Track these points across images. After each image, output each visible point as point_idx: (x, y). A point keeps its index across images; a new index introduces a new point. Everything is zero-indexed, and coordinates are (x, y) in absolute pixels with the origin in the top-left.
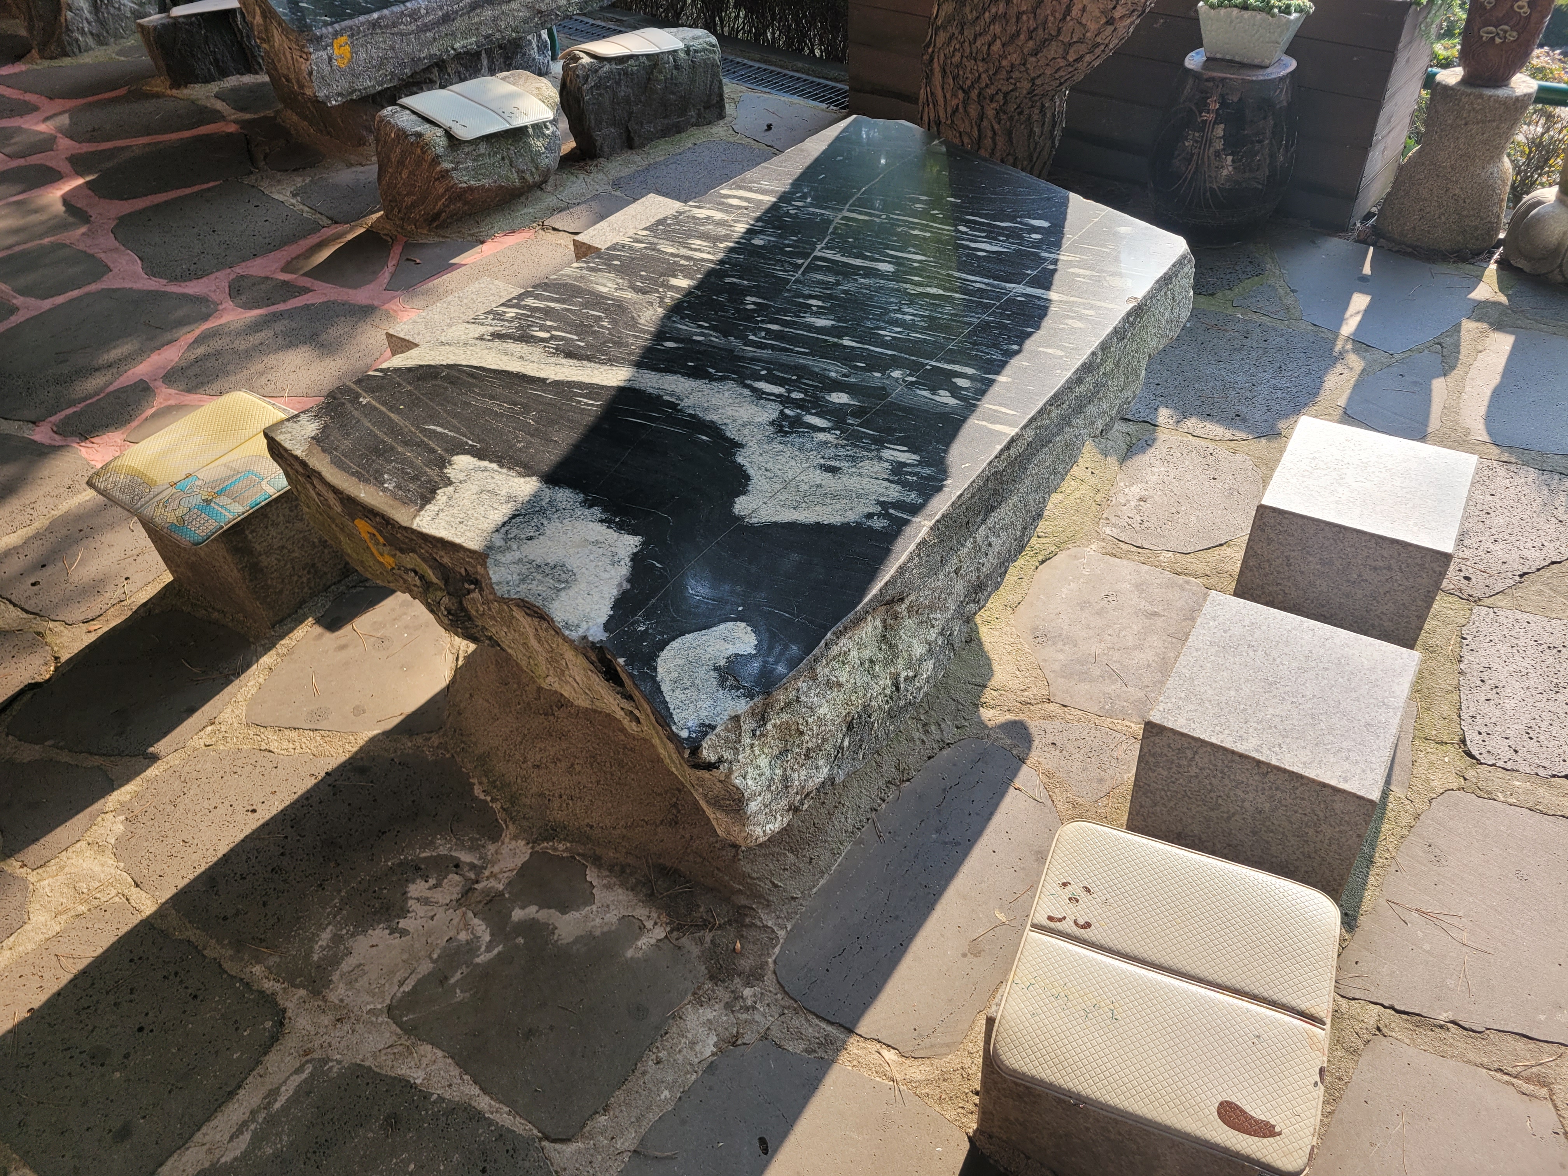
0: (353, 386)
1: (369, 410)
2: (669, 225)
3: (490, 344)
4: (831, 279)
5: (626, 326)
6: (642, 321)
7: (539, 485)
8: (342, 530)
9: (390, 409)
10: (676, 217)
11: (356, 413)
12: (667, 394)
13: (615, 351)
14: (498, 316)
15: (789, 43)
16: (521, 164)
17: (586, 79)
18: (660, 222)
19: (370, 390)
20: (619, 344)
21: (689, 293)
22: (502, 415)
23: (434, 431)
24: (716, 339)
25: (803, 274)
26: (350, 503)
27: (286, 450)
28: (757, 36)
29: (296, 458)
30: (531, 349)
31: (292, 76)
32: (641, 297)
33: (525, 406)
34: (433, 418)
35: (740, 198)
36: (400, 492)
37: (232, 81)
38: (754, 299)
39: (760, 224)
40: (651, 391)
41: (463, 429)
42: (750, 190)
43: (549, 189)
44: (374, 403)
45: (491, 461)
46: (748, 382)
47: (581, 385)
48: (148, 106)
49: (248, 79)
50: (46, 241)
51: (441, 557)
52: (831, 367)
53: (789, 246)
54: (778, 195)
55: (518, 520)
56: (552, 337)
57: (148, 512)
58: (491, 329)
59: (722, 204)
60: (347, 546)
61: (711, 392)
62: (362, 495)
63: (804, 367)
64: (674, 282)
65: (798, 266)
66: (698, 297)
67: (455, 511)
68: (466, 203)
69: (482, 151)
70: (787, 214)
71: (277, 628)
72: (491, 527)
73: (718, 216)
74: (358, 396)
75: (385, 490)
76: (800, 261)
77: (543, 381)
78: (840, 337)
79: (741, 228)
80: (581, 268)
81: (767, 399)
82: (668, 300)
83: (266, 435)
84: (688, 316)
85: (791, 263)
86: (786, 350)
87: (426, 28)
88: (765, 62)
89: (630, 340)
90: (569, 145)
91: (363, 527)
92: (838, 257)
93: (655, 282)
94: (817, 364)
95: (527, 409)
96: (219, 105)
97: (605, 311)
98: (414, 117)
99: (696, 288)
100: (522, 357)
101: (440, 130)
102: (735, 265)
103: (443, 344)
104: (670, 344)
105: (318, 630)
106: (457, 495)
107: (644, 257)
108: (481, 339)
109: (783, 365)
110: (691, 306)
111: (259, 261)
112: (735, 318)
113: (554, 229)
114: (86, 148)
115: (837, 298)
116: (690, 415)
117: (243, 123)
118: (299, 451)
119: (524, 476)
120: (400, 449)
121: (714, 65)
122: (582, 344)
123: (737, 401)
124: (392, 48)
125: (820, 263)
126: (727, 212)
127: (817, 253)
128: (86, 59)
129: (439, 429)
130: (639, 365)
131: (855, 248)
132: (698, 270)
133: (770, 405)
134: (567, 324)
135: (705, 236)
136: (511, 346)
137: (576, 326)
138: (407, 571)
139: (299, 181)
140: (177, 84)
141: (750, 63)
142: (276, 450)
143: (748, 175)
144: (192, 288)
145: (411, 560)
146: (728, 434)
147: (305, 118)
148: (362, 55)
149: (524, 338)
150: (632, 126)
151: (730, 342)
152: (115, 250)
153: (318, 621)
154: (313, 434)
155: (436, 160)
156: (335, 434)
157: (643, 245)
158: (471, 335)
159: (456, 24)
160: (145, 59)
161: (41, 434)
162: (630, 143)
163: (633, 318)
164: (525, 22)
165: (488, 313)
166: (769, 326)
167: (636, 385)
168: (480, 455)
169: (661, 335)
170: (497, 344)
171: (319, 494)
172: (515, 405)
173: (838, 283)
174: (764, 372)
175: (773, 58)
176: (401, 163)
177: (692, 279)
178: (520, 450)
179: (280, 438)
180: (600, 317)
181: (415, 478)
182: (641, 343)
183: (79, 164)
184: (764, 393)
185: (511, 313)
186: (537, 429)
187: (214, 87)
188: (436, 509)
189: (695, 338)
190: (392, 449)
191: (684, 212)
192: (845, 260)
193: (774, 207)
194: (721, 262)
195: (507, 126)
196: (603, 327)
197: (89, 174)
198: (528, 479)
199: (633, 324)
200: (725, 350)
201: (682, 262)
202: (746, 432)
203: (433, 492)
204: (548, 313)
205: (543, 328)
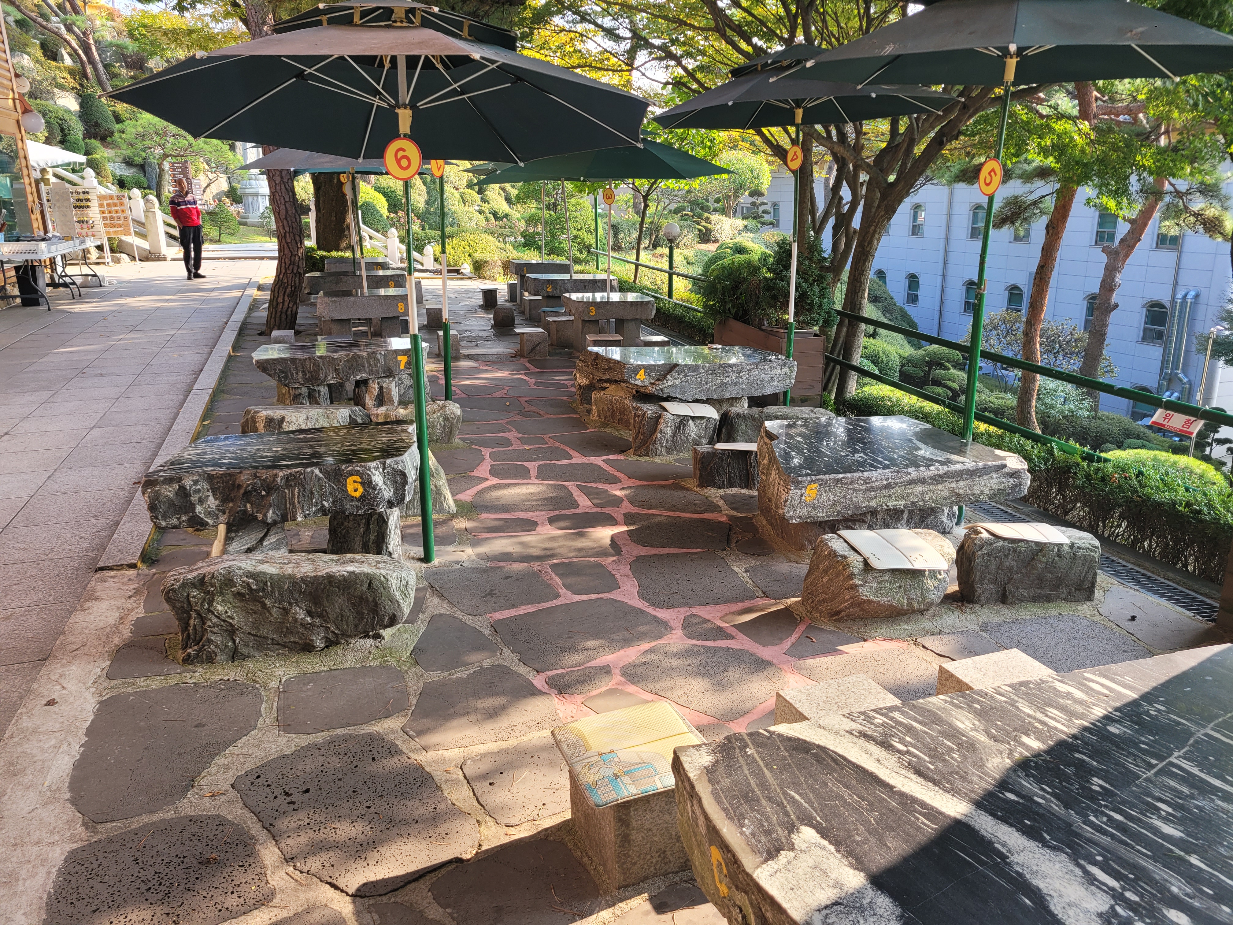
0: (746, 737)
1: (751, 760)
2: (1031, 689)
3: (856, 739)
4: (1186, 790)
5: (974, 764)
6: (989, 765)
7: (865, 882)
8: (699, 846)
9: (766, 765)
10: (1039, 684)
11: (741, 760)
12: (999, 843)
13: (959, 783)
14: (868, 719)
15: (1164, 554)
16: (912, 594)
17: (981, 547)
18: (1022, 684)
19: (757, 745)
20: (963, 778)
21: (1038, 755)
22: (850, 805)
23: (793, 798)
24: (1056, 807)
25: (1156, 774)
26: (714, 832)
27: (684, 770)
28: (1134, 543)
29: (689, 779)
30: (888, 756)
31: (774, 500)
32: (993, 743)
33: (870, 804)
34: (795, 785)
35: (1103, 685)
36: (753, 840)
37: (734, 491)
38: (1101, 782)
39: (1118, 714)
40: (985, 834)
41: (816, 805)
42: (1113, 680)
43: (928, 616)
44: (756, 756)
45: (830, 842)
46: (1082, 862)
47: (923, 804)
48: (680, 494)
49: (744, 491)
50: (592, 559)
51: (766, 910)
52: (1173, 880)
53: (1144, 743)
54: (1140, 693)
55: (839, 908)
56: (908, 752)
57: (578, 768)
58: (860, 728)
59: (1085, 685)
60: (697, 860)
61: (1042, 858)
62: (725, 830)
63: (1143, 869)
64: (1025, 739)
65: (1151, 766)
66: (1045, 761)
67: (790, 876)
68: (862, 609)
69: (886, 578)
70: (1147, 713)
71: (621, 891)
72: (815, 905)
73: (1079, 694)
74: (746, 746)
75: (742, 833)
76: (1154, 762)
77: (891, 787)
78: (1188, 853)
79: (1098, 712)
80: (945, 701)
81: (1098, 887)
82: (1016, 755)
83: (675, 752)
84: (1033, 776)
85: (1144, 761)
86: (1127, 844)
87: (872, 489)
88: (1139, 566)
89: (975, 779)
90: (954, 587)
91: (715, 854)
92: (1196, 771)
93: (1008, 734)
94: (1159, 872)
95: (872, 807)
96: (721, 503)
97: (959, 745)
98: (845, 545)
99: (1045, 752)
100: (878, 760)
101: (860, 559)
102: (1086, 744)
103: (820, 726)
104: (1011, 796)
105: (648, 906)
106: (795, 862)
107: (1002, 709)
108: (850, 732)
109: (1121, 858)
110: (1037, 767)
111: (708, 608)
112: (1078, 794)
113: (924, 647)
114: (636, 510)
115: (1189, 811)
116: (1017, 872)
117: (731, 518)
118: (692, 774)
119: (855, 869)
120: (764, 802)
121: (1092, 560)
122: (932, 767)
123: (1067, 876)
124: (845, 497)
125: (1174, 770)
126: (1087, 694)
127: (1172, 759)
128: (657, 460)
129: (797, 797)
130: (979, 804)
131: (1216, 767)
132: (1050, 737)
133: (1100, 895)
134: (923, 745)
135: (1063, 709)
136: (873, 748)
137: (931, 749)
138: (735, 905)
139: (753, 562)
140: (701, 486)
141: (1124, 563)
142: (677, 766)
143: (1113, 667)
144: (662, 614)
145: (741, 898)
146: (1052, 908)
147: (771, 524)
148: (823, 497)
149: (885, 745)
150: (1010, 588)
151: (1069, 814)
152: (628, 576)
153: (651, 899)
154: (706, 764)
155: (851, 576)
156: (721, 771)
157: (1004, 699)
158: (843, 727)
159: (894, 491)
160: (690, 467)
161: (538, 681)
162: (1003, 599)
163: (981, 760)
164: (945, 498)
165: (862, 713)
166: (1112, 814)
167: (972, 823)
168: (823, 833)
169: (1004, 784)
170: (861, 741)
171: (693, 812)
172: (863, 800)
173: (1192, 797)
174: (1099, 858)
175: (1147, 564)
176: (825, 571)
177: (1043, 742)
178: (857, 842)
179: (683, 759)
180: (952, 749)
181: (768, 833)
182: (984, 785)
183: (629, 519)
184: (1096, 879)
185: (879, 719)
186: (875, 829)
187: (722, 492)
188: (776, 867)
189: (1036, 798)
190: (758, 800)
191: (1047, 682)
192: (1203, 776)
193: (1134, 703)
194: (1074, 737)
195: (909, 566)
196: (952, 758)
197: (632, 524)
198: (857, 872)
199: (981, 765)
200: (1064, 821)
201: (1037, 724)
202: (1071, 912)
203: (778, 850)
204: (909, 730)
205: (902, 741)
